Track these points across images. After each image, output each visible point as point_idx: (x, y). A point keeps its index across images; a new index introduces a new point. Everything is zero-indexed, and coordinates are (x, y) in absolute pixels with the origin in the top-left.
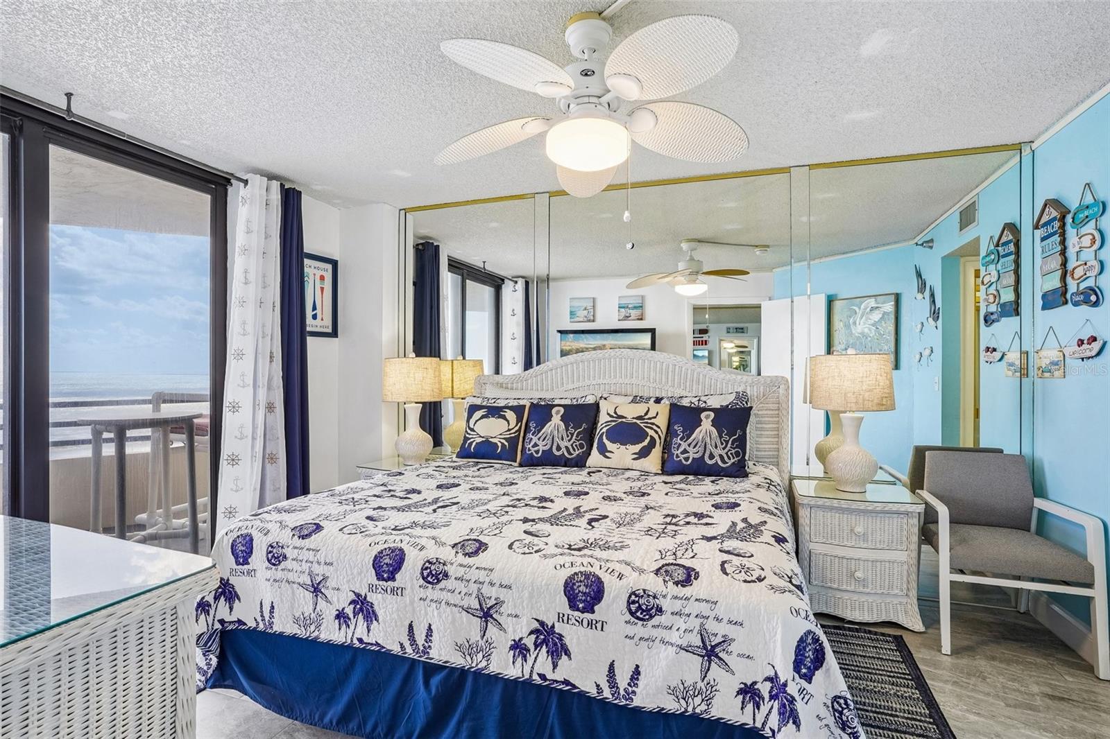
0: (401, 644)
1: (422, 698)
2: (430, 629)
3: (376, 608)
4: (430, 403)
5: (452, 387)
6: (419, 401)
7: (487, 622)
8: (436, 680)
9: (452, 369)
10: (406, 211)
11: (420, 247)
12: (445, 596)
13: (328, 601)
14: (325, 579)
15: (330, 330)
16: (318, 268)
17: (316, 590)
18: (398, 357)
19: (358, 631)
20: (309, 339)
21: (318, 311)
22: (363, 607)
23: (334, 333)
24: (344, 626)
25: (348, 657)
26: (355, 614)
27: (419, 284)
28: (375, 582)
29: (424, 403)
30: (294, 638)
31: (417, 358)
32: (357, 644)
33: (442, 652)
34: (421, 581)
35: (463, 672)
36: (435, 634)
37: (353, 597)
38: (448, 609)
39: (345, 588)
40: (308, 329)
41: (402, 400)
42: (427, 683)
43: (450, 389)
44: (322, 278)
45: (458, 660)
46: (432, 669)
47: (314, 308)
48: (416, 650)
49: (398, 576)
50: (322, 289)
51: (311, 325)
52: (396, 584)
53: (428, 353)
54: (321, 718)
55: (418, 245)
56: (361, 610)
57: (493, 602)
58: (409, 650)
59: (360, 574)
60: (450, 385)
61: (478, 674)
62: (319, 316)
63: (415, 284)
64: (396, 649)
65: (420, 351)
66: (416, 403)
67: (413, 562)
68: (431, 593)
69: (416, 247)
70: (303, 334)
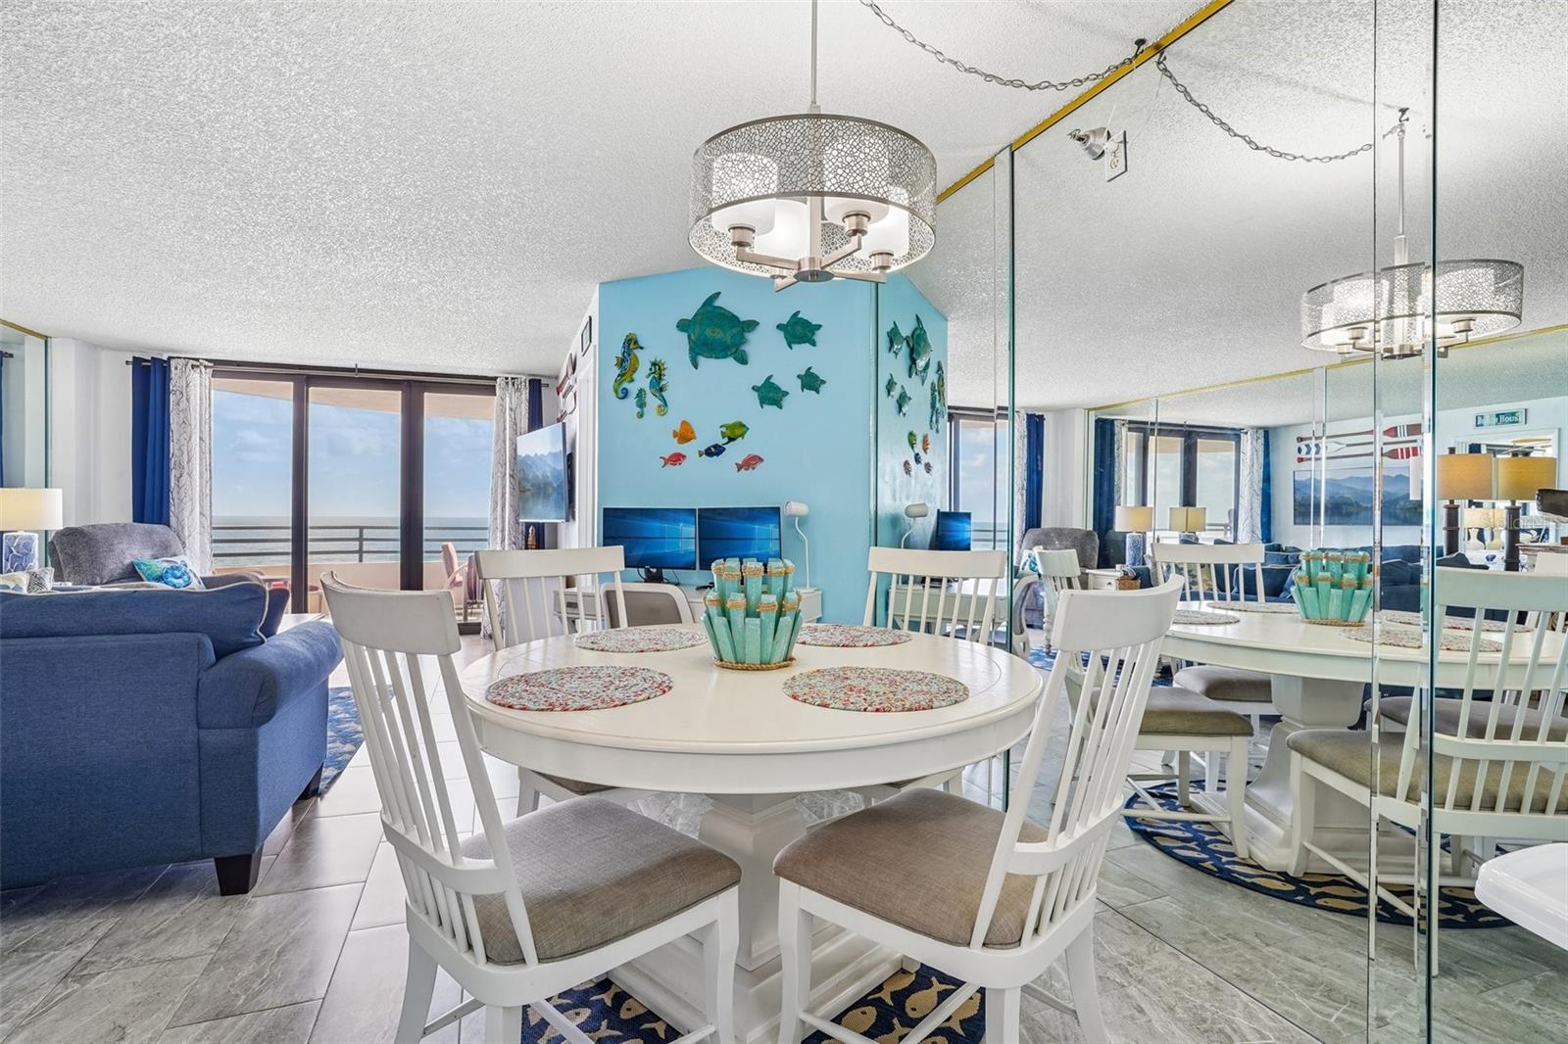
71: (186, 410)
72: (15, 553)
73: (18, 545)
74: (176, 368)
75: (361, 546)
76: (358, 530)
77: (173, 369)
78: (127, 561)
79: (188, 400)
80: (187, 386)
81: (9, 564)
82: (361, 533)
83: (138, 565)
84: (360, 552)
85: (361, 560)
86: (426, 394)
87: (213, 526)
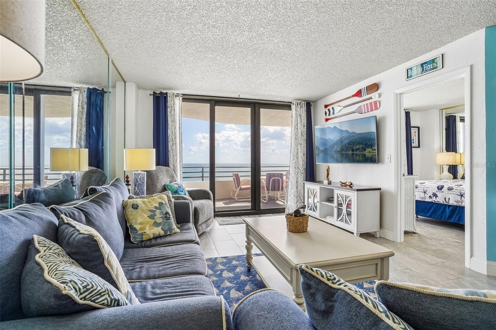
0: (443, 201)
1: (448, 211)
2: (449, 198)
3: (438, 195)
4: (453, 165)
5: (461, 161)
6: (448, 164)
7: (462, 197)
8: (450, 208)
9: (461, 156)
10: (442, 109)
11: (448, 117)
12: (453, 192)
13: (427, 194)
14: (427, 190)
15: (418, 146)
16: (414, 130)
17: (425, 192)
18: (440, 152)
19: (434, 199)
20: (413, 148)
21: (414, 141)
22: (435, 195)
23: (419, 147)
24: (431, 199)
25: (431, 204)
26: (433, 196)
27: (447, 129)
28: (437, 190)
29: (450, 166)
30: (420, 201)
31: (447, 153)
32: (433, 202)
33: (452, 202)
34: (448, 190)
35: (457, 206)
36: (450, 199)
37: (433, 193)
38: (453, 195)
39: (431, 192)
40: (413, 146)
41: (442, 164)
42: (449, 208)
43: (460, 162)
44: (415, 132)
45: (455, 204)
46: (450, 206)
47: (413, 140)
48: (446, 202)
49: (442, 189)
50: (415, 135)
51: (413, 145)
52: (442, 191)
53: (452, 150)
54: (426, 215)
55: (447, 116)
56: (434, 195)
57: (463, 193)
58: (445, 202)
59: (434, 189)
60: (460, 161)
61: (460, 207)
62: (414, 143)
63: (446, 129)
64: (442, 202)
65: (448, 150)
66: (447, 165)
67: (446, 187)
68: (449, 192)
69: (446, 117)
70: (411, 147)
71: (174, 115)
72: (139, 182)
73: (140, 178)
74: (170, 97)
75: (203, 174)
76: (202, 168)
77: (168, 97)
78: (163, 184)
79: (174, 110)
80: (174, 104)
81: (137, 188)
82: (203, 169)
83: (166, 186)
84: (203, 177)
85: (203, 180)
86: (261, 109)
87: (183, 167)
